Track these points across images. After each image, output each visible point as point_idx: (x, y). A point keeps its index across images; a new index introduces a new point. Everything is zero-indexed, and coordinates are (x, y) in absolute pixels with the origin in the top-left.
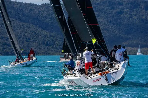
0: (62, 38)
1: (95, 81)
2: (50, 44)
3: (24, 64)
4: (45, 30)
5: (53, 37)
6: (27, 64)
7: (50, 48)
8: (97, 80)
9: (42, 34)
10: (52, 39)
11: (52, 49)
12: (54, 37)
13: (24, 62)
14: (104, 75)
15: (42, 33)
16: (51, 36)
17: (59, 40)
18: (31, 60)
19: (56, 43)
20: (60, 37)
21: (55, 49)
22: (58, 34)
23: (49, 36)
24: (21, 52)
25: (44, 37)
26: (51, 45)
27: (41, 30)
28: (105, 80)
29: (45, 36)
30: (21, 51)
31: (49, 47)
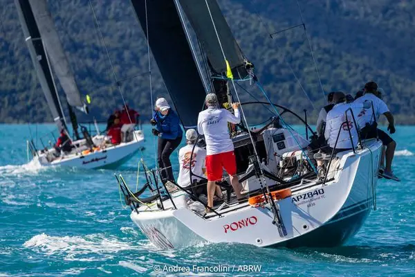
0: (332, 52)
1: (234, 226)
2: (280, 74)
3: (93, 160)
4: (258, 12)
5: (291, 45)
6: (105, 158)
7: (281, 91)
8: (239, 224)
9: (245, 31)
10: (288, 53)
11: (289, 97)
12: (295, 45)
13: (95, 151)
14: (268, 205)
15: (246, 27)
16: (282, 41)
17: (320, 60)
18: (122, 144)
19: (306, 70)
20: (324, 45)
21: (300, 99)
22: (315, 34)
23: (277, 41)
24: (83, 109)
25: (255, 47)
26: (283, 81)
27: (243, 15)
28: (274, 223)
29: (259, 41)
30: (83, 106)
31: (274, 86)
